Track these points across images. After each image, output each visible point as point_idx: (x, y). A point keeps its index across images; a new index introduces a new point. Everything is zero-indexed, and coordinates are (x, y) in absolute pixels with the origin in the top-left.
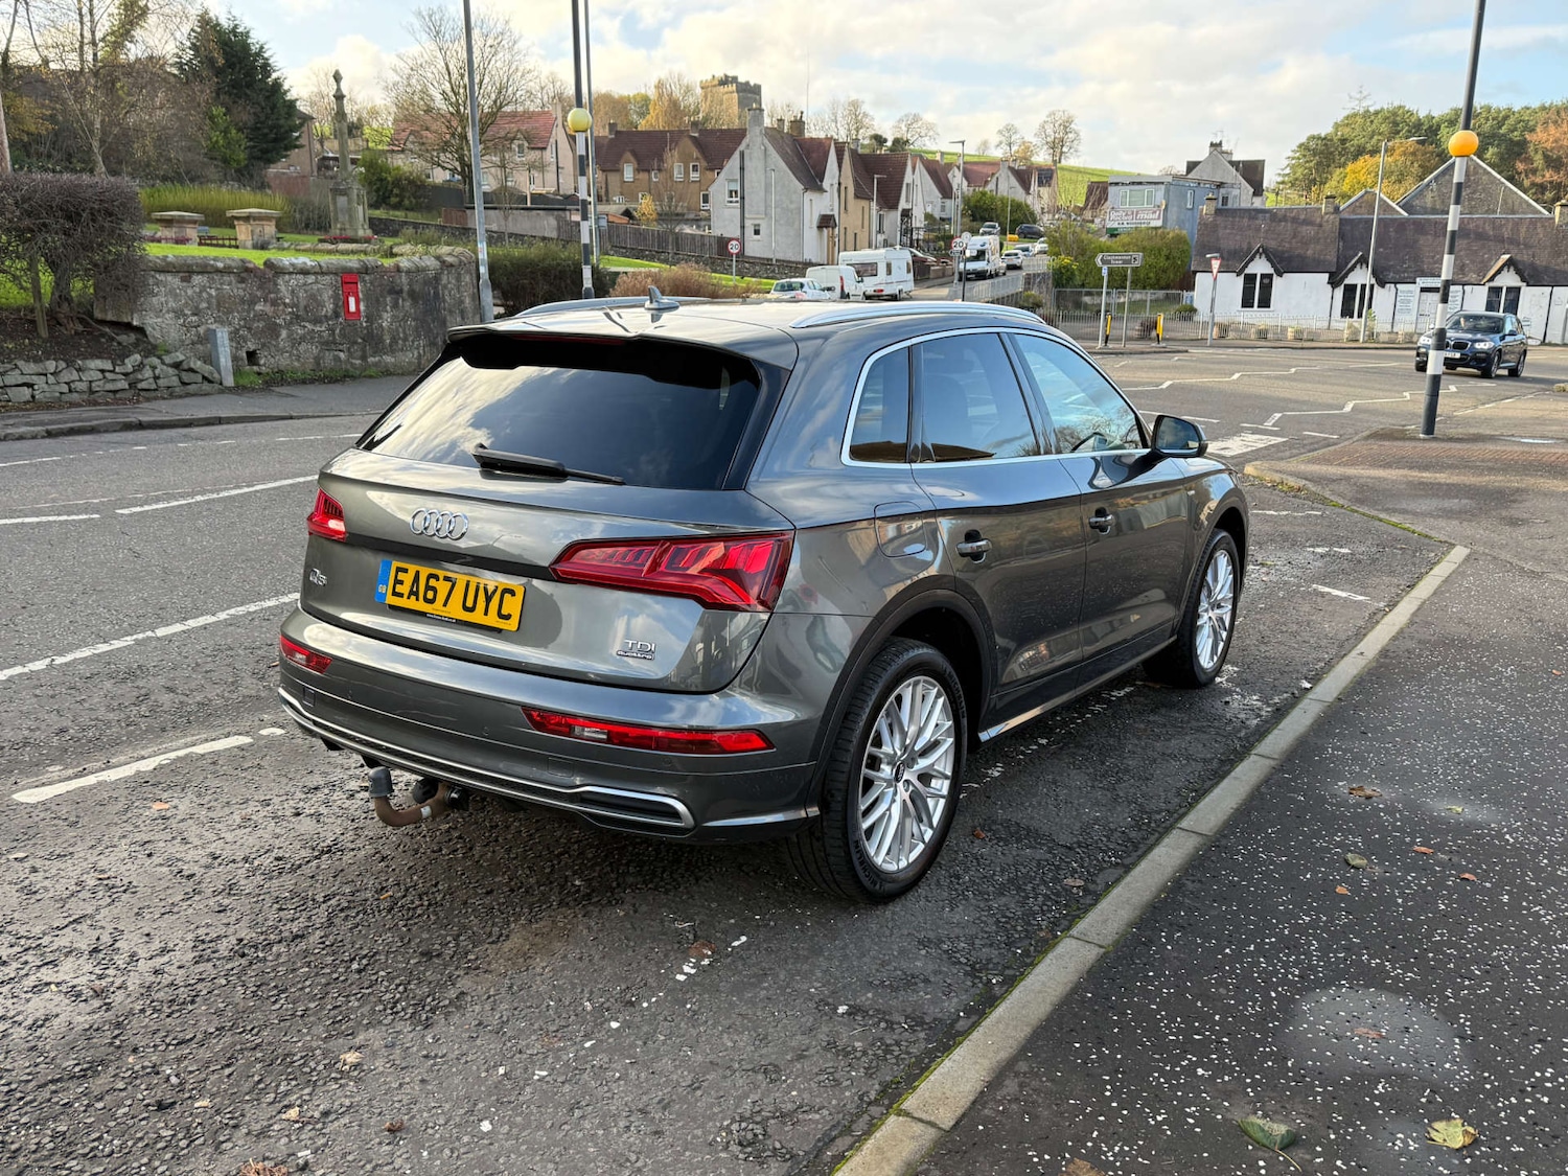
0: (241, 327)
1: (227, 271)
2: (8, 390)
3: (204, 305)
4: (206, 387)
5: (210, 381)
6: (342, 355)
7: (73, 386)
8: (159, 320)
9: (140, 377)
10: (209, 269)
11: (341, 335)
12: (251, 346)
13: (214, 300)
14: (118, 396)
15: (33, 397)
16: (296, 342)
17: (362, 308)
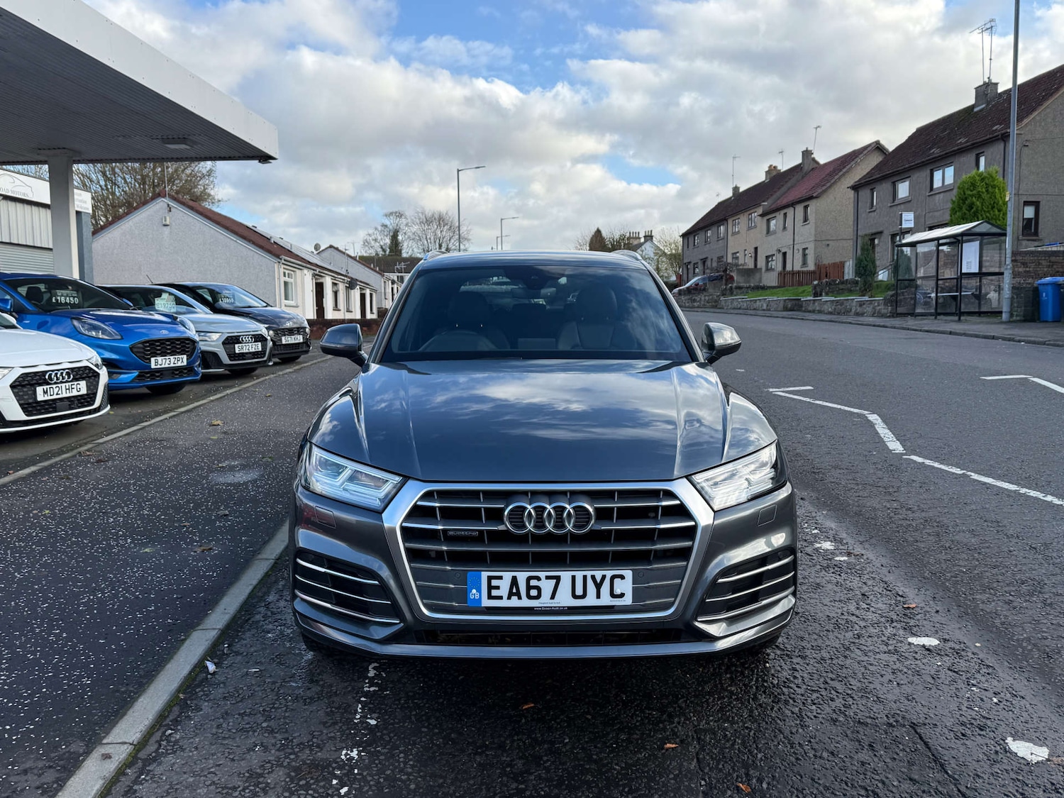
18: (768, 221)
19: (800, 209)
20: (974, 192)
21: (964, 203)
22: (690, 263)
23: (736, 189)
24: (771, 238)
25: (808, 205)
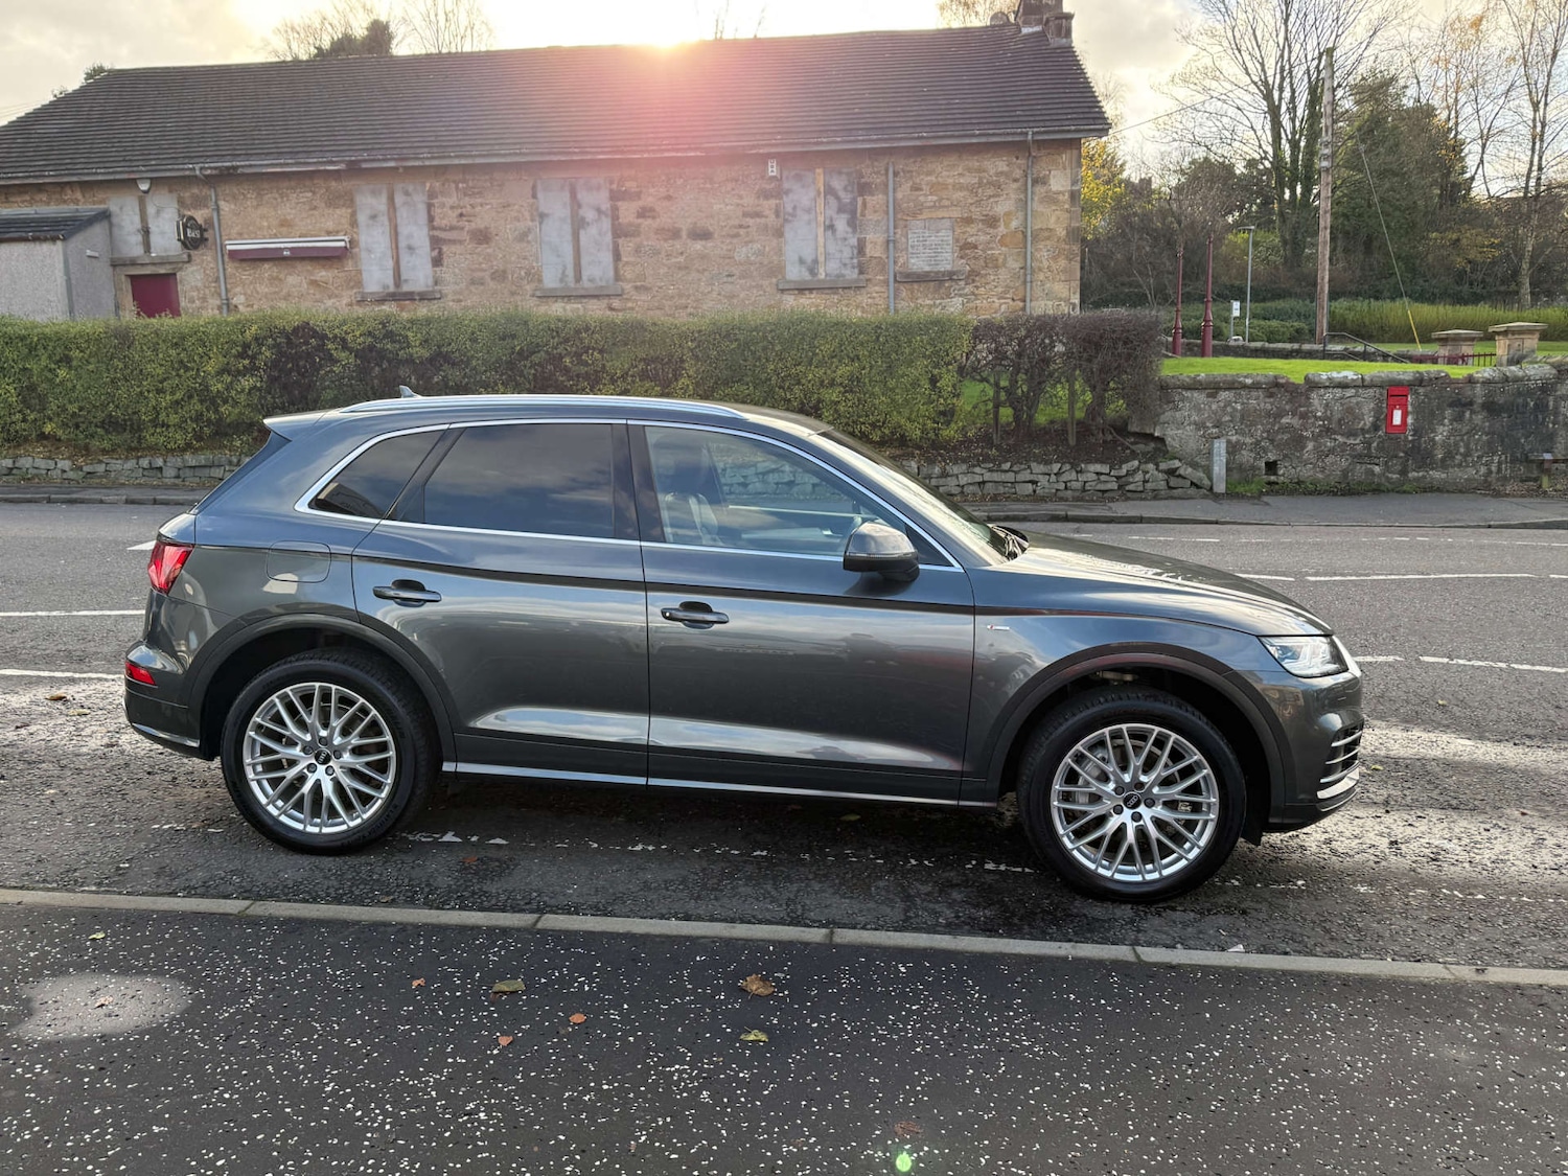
0: (1263, 439)
1: (1256, 386)
2: (1017, 485)
3: (1227, 418)
4: (1192, 491)
5: (1198, 487)
6: (1377, 469)
7: (1068, 484)
8: (1180, 431)
9: (1131, 480)
10: (1236, 385)
11: (1379, 448)
12: (1272, 457)
13: (1238, 415)
14: (1105, 495)
15: (1034, 491)
16: (1322, 454)
17: (1410, 420)
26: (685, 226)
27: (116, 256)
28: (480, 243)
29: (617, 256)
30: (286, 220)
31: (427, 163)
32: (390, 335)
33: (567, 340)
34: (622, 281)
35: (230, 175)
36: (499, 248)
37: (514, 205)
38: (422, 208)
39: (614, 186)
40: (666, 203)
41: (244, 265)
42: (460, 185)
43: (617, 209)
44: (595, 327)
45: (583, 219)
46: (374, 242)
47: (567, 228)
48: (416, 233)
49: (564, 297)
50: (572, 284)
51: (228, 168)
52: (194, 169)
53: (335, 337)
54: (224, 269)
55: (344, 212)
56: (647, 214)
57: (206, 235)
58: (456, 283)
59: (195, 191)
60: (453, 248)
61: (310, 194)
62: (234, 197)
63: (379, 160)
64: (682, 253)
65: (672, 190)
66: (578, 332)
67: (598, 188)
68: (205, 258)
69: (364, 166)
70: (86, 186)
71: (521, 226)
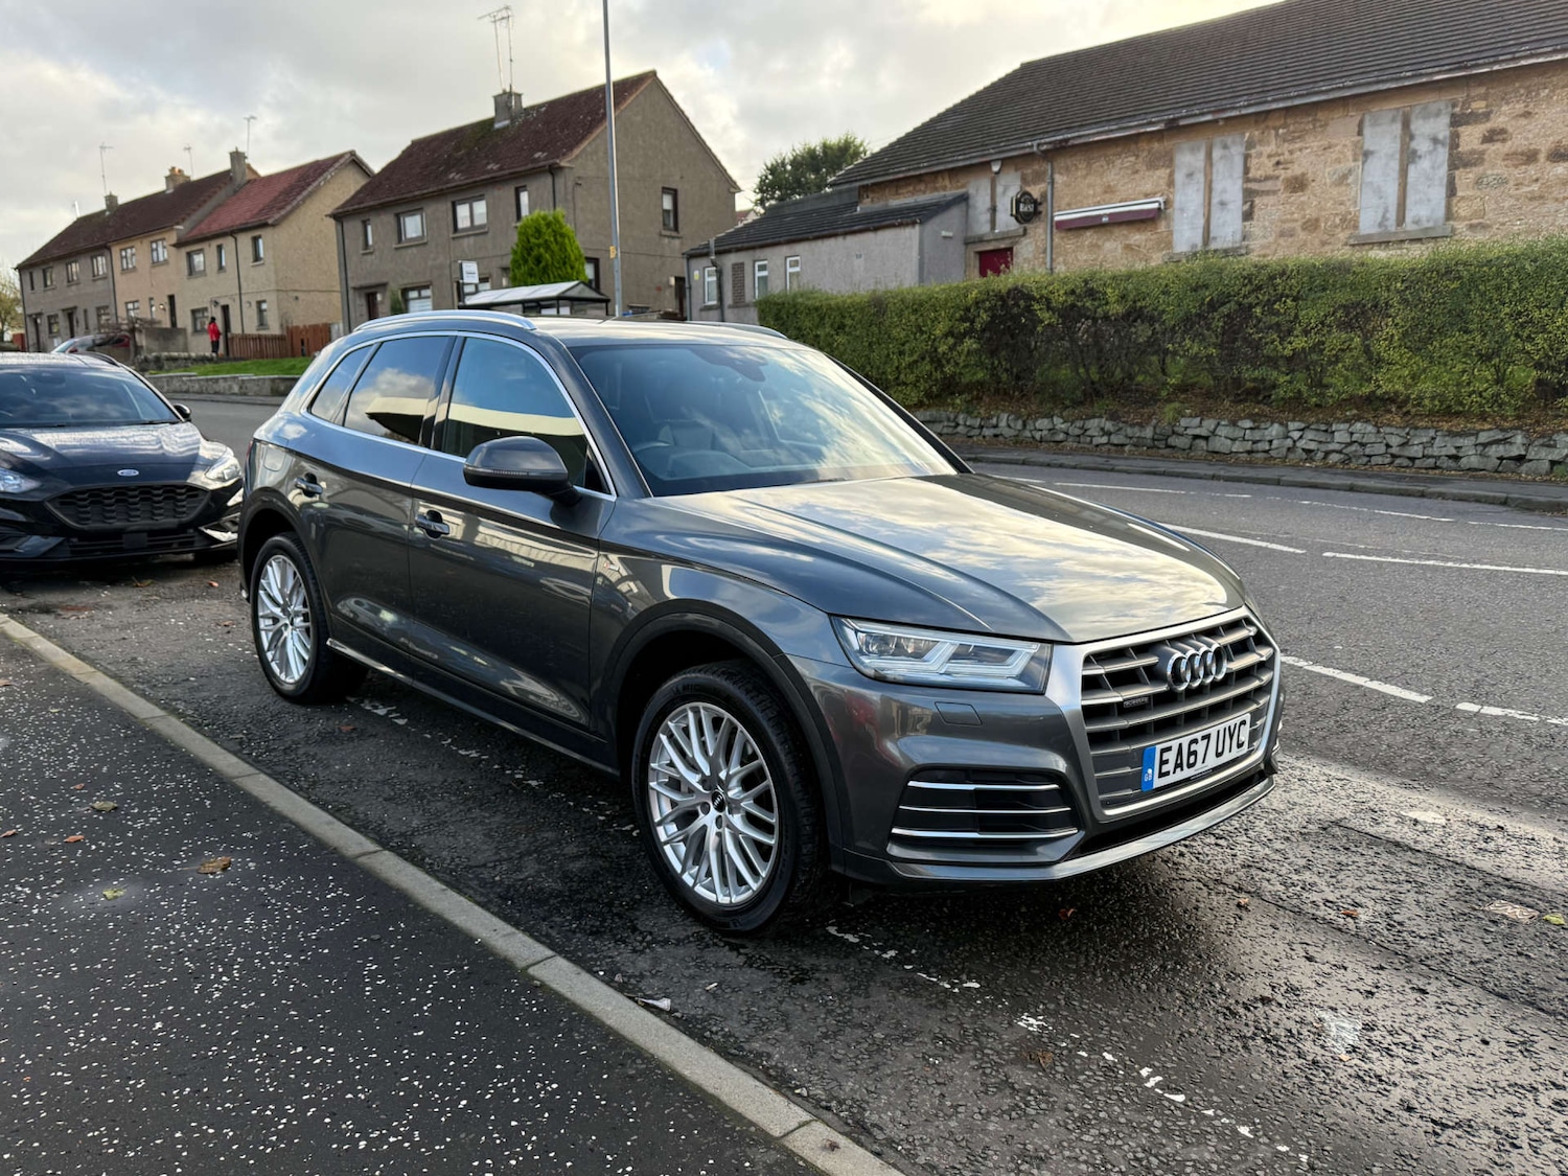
18: (189, 255)
19: (245, 240)
20: (541, 241)
21: (529, 254)
22: (39, 314)
23: (111, 199)
24: (197, 282)
25: (260, 237)
26: (1544, 146)
27: (969, 234)
28: (1294, 190)
29: (1451, 190)
30: (1109, 186)
31: (1244, 112)
32: (1091, 293)
33: (1259, 288)
34: (1455, 220)
35: (1063, 148)
36: (1315, 195)
37: (1336, 145)
38: (1238, 162)
39: (1457, 110)
40: (1523, 121)
41: (1069, 234)
42: (1281, 131)
43: (1458, 136)
44: (1292, 271)
45: (1414, 152)
46: (1188, 200)
47: (1395, 165)
48: (1230, 187)
49: (1380, 243)
50: (1393, 229)
51: (1061, 141)
52: (1032, 146)
53: (1042, 297)
54: (1052, 240)
55: (1163, 173)
56: (1496, 138)
57: (1040, 208)
58: (1264, 237)
59: (1036, 167)
60: (1266, 199)
61: (1132, 159)
62: (1068, 169)
63: (1196, 115)
64: (1537, 180)
65: (1532, 105)
66: (1272, 278)
67: (1438, 114)
68: (1039, 231)
69: (1182, 123)
70: (953, 172)
71: (1343, 167)
